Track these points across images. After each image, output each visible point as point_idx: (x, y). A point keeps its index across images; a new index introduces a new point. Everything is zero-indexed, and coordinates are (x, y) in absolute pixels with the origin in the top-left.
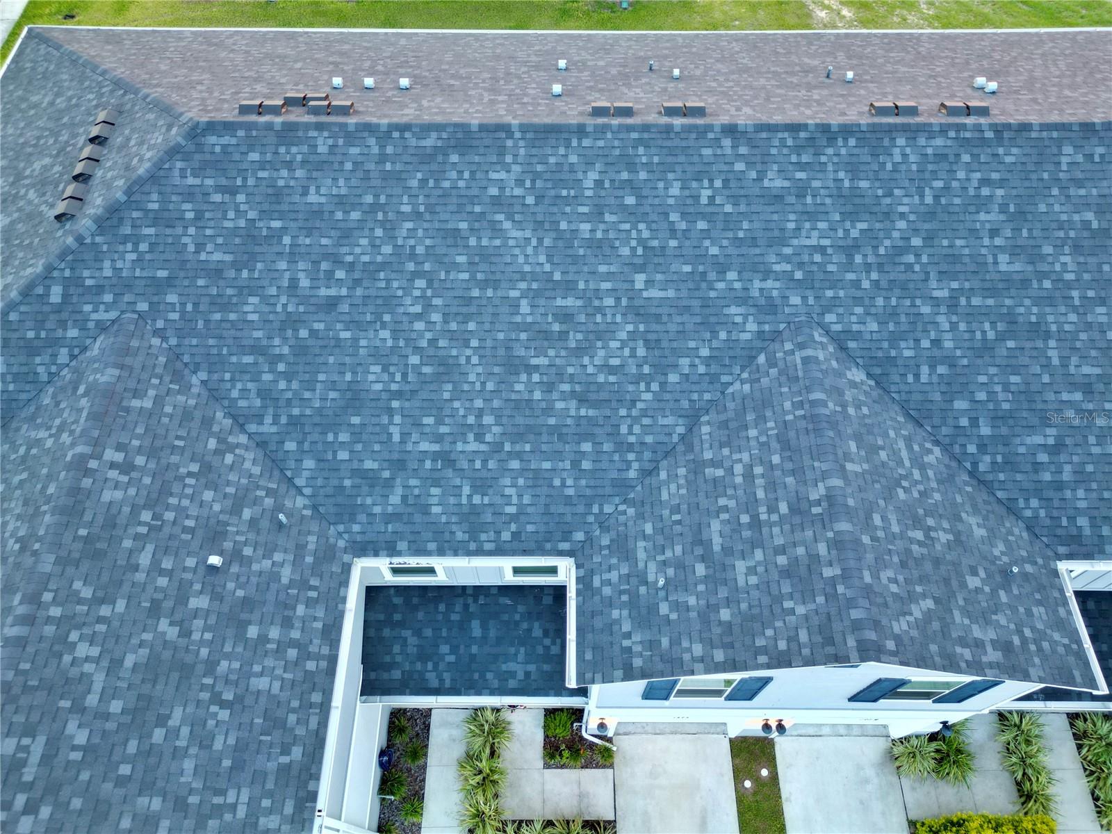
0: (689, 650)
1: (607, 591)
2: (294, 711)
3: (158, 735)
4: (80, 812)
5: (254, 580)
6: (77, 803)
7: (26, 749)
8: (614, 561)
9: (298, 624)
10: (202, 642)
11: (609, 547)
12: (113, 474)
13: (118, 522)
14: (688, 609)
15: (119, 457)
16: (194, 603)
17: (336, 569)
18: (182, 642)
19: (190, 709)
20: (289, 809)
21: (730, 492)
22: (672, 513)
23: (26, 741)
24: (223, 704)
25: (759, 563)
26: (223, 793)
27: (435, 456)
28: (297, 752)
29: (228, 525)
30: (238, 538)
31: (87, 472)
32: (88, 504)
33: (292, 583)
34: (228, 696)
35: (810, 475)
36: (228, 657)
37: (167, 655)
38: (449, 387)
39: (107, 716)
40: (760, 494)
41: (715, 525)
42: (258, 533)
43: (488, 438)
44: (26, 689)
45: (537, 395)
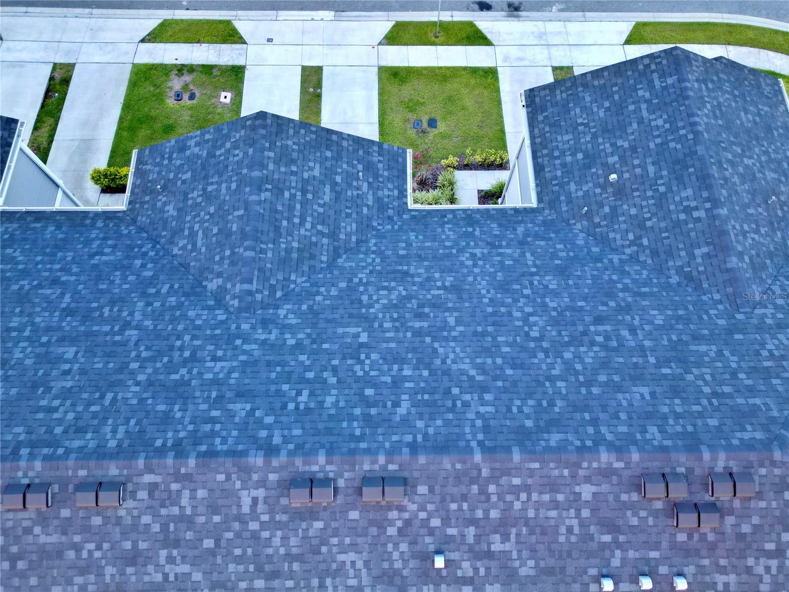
0: (349, 145)
1: (390, 186)
2: (547, 132)
3: (607, 104)
4: (626, 71)
5: (589, 179)
6: (629, 73)
7: (662, 82)
8: (386, 200)
9: (558, 166)
10: (603, 144)
11: (389, 208)
12: (693, 204)
13: (676, 181)
14: (348, 163)
15: (696, 214)
16: (616, 158)
17: (546, 198)
18: (613, 141)
19: (597, 118)
20: (537, 100)
21: (316, 214)
22: (351, 214)
23: (664, 84)
24: (582, 124)
25: (307, 171)
26: (568, 95)
27: (500, 247)
28: (540, 118)
29: (615, 200)
30: (606, 195)
31: (708, 200)
32: (698, 184)
33: (568, 183)
34: (581, 128)
35: (267, 206)
36: (588, 142)
37: (618, 133)
38: (498, 278)
39: (633, 103)
40: (298, 206)
41: (327, 198)
42: (596, 201)
43: (468, 255)
44: (677, 100)
45: (437, 275)
